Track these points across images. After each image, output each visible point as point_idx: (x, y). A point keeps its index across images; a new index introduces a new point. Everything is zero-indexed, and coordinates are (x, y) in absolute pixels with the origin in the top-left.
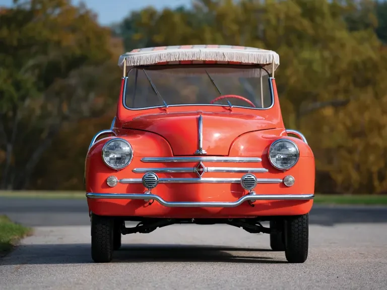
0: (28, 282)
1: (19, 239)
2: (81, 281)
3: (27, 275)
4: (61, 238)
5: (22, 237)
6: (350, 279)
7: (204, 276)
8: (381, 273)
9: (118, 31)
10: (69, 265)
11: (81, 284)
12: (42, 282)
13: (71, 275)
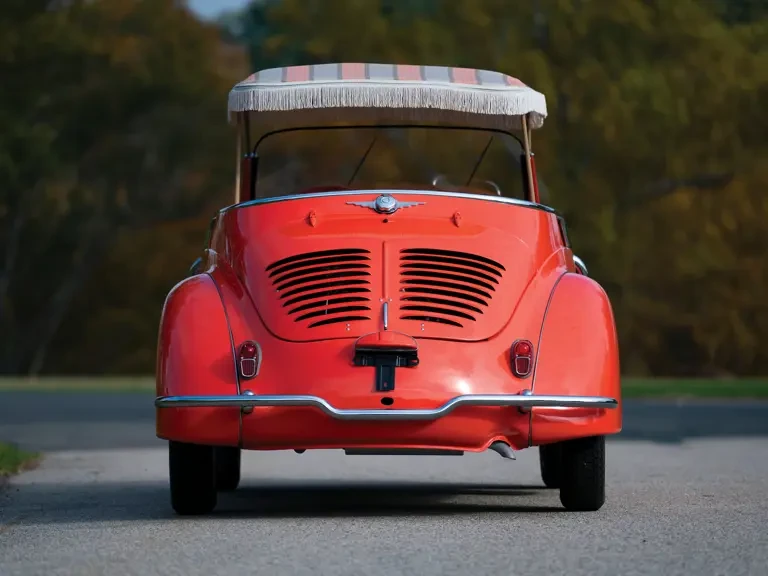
0: (15, 559)
1: (6, 475)
2: (123, 556)
3: (15, 546)
4: (96, 473)
5: (15, 472)
6: (669, 544)
7: (375, 542)
8: (735, 531)
9: (237, 30)
10: (103, 524)
11: (123, 561)
12: (45, 559)
13: (104, 544)
